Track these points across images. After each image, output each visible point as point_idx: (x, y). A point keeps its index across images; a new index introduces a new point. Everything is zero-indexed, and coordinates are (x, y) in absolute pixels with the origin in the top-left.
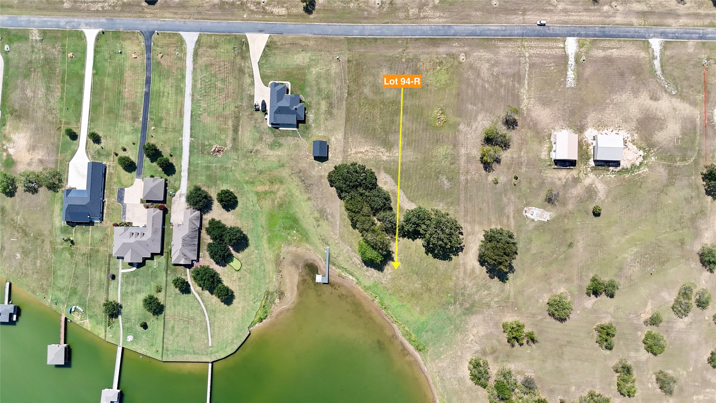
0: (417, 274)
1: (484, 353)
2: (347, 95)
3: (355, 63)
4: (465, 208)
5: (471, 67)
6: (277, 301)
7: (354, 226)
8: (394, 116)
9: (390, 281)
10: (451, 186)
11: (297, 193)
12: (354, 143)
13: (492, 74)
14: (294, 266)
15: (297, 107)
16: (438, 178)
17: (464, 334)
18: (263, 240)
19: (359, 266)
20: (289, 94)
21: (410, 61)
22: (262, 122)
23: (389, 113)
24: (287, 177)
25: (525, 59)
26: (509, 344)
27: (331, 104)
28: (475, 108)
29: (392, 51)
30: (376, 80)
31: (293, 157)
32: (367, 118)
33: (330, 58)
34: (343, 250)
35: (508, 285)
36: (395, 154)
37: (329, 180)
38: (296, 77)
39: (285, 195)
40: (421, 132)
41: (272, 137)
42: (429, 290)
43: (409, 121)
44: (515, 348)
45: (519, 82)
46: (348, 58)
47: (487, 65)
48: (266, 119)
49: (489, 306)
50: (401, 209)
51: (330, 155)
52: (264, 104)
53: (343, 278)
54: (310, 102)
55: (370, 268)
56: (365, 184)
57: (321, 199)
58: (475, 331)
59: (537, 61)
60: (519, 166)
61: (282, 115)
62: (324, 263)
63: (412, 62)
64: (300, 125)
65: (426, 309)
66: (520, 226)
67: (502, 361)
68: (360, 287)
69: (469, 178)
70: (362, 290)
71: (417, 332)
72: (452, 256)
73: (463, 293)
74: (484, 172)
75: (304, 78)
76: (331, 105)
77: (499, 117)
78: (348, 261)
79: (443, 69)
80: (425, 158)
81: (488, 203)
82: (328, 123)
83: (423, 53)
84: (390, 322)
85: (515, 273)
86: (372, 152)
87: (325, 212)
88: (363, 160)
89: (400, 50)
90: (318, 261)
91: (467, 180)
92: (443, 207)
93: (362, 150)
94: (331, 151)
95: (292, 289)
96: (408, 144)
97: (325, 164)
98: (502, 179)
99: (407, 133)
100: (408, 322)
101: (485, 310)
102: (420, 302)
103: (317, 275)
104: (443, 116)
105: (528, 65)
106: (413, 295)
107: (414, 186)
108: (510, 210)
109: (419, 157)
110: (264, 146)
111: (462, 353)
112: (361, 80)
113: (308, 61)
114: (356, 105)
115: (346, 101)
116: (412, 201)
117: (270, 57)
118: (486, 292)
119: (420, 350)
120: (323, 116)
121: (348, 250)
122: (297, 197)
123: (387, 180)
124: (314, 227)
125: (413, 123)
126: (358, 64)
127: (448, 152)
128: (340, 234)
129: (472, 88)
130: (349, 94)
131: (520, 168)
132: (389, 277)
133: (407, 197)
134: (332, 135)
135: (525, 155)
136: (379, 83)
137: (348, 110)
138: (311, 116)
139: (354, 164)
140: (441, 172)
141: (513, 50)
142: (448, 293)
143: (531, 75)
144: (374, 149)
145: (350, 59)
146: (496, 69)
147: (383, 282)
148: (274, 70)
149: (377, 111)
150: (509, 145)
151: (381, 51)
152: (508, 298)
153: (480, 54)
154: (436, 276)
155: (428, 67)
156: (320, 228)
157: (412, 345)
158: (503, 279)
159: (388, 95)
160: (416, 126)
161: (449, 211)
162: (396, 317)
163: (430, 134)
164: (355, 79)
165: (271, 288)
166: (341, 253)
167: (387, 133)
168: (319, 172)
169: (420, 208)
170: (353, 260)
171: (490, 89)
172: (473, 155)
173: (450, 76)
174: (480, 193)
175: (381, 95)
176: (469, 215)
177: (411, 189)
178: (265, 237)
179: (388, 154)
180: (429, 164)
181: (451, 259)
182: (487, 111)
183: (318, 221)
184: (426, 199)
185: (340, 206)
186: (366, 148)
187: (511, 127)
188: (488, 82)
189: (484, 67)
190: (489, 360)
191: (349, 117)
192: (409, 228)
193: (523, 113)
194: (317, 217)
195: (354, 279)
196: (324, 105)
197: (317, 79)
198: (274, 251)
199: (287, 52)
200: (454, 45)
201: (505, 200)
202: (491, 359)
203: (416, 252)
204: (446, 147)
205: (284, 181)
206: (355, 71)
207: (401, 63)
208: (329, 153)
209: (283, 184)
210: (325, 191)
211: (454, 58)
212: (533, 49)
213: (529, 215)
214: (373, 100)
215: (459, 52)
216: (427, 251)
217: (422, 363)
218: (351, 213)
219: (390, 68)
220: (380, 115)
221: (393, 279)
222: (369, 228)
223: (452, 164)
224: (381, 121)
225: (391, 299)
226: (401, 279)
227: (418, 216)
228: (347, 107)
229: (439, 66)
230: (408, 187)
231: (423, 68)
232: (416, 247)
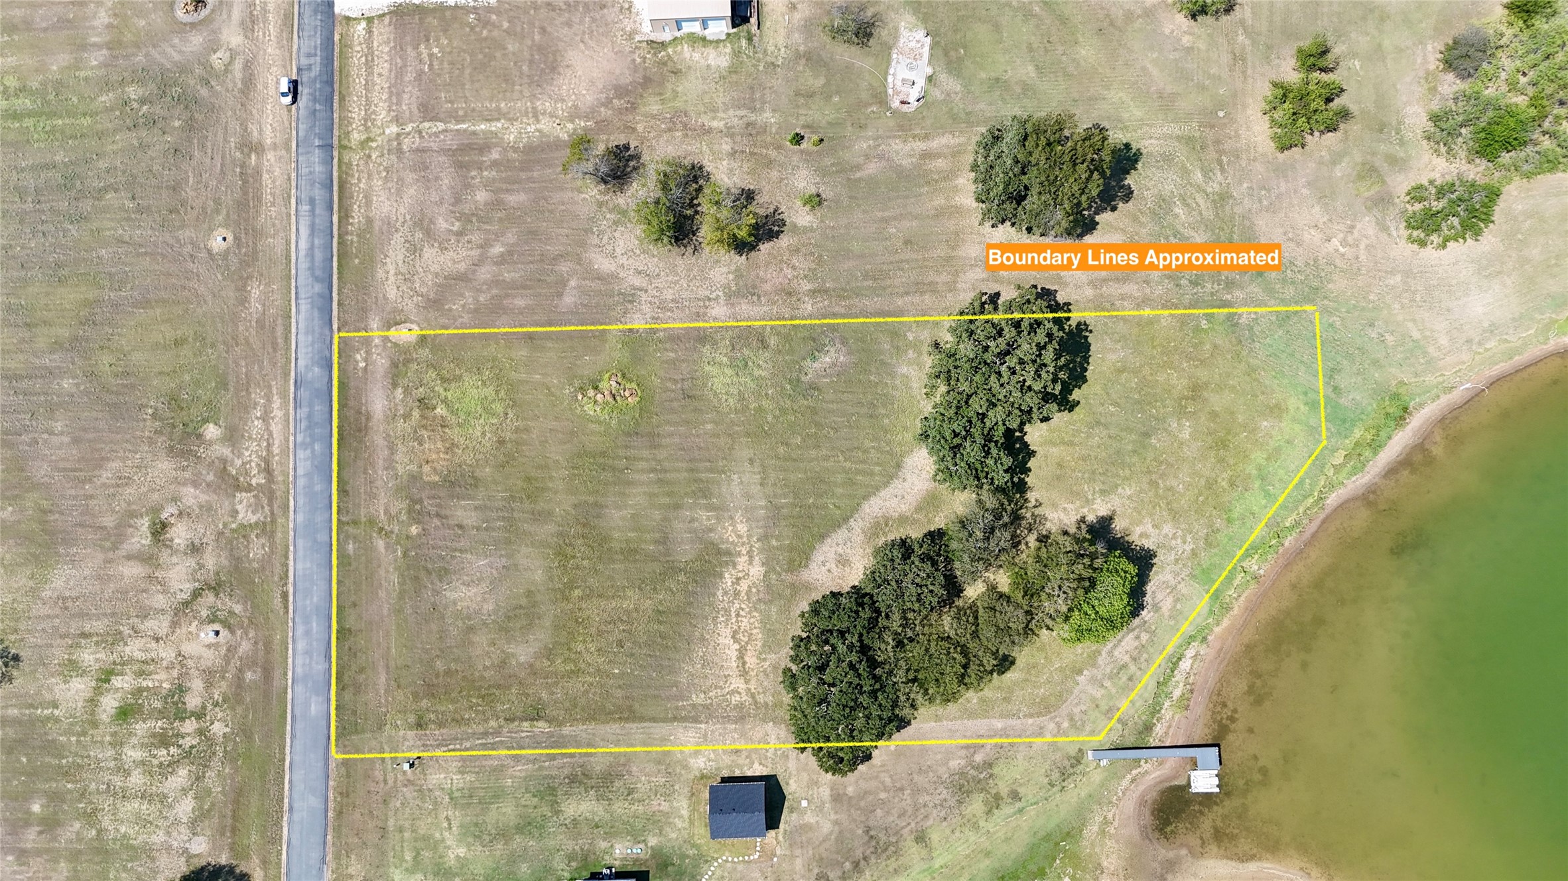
0: (1147, 435)
1: (1383, 201)
2: (541, 724)
3: (425, 703)
4: (907, 293)
5: (435, 304)
7: (1005, 663)
8: (610, 549)
9: (1183, 526)
10: (837, 341)
12: (709, 683)
13: (460, 234)
16: (814, 387)
17: (1329, 269)
19: (1144, 637)
21: (418, 507)
23: (600, 567)
25: (409, 134)
26: (1342, 126)
27: (573, 780)
28: (573, 283)
29: (382, 573)
30: (485, 624)
32: (620, 644)
33: (407, 796)
34: (1093, 700)
35: (1147, 142)
36: (740, 537)
37: (852, 770)
40: (662, 454)
42: (1196, 391)
43: (624, 494)
44: (1353, 108)
45: (484, 148)
46: (411, 728)
47: (429, 253)
49: (1223, 198)
50: (930, 502)
51: (758, 770)
53: (1192, 691)
54: (570, 858)
55: (1148, 599)
56: (861, 635)
57: (917, 791)
58: (1312, 237)
59: (414, 99)
60: (758, 133)
62: (1145, 767)
63: (420, 501)
65: (1261, 398)
66: (954, 118)
67: (1402, 143)
68: (1217, 630)
69: (809, 287)
70: (1226, 622)
71: (1344, 421)
73: (1190, 282)
74: (784, 241)
76: (578, 782)
77: (601, 205)
78: (1130, 679)
79: (443, 394)
80: (748, 434)
81: (885, 220)
82: (642, 786)
83: (390, 465)
84: (1322, 516)
85: (1104, 124)
86: (738, 615)
87: (962, 774)
88: (768, 647)
89: (380, 544)
90: (1141, 788)
91: (813, 293)
92: (910, 363)
93: (732, 651)
94: (738, 766)
96: (705, 493)
97: (791, 787)
98: (804, 181)
99: (667, 500)
100: (1314, 456)
101: (1238, 210)
102: (1241, 418)
103: (1194, 790)
104: (603, 385)
105: (427, 125)
106: (1223, 444)
107: (848, 465)
108: (904, 151)
109: (747, 453)
111: (1392, 272)
112: (487, 674)
114: (576, 686)
115: (561, 724)
116: (899, 466)
118: (1179, 210)
119: (1405, 409)
120: (620, 808)
121: (1093, 680)
123: (831, 556)
124: (1020, 811)
125: (630, 483)
126: (431, 690)
127: (724, 360)
128: (1039, 715)
129: (508, 296)
130: (536, 714)
131: (764, 129)
132: (1168, 529)
133: (886, 484)
134: (686, 767)
135: (721, 115)
136: (495, 612)
137: (596, 714)
138: (622, 853)
139: (791, 681)
140: (794, 375)
141: (379, 173)
143: (461, 113)
144: (727, 612)
145: (412, 719)
146: (442, 224)
147: (1187, 548)
149: (594, 611)
150: (693, 167)
151: (385, 611)
152: (1189, 140)
153: (392, 279)
154: (1146, 371)
155: (439, 445)
156: (1022, 791)
157: (1390, 438)
158: (1128, 159)
159: (539, 576)
160: (643, 471)
161: (921, 342)
162: (1305, 497)
163: (668, 422)
164: (483, 697)
166: (1104, 708)
167: (671, 570)
168: (821, 810)
169: (925, 436)
170: (1127, 658)
171: (510, 237)
172: (731, 277)
173: (469, 370)
174: (856, 247)
175: (539, 597)
176: (932, 276)
177: (858, 472)
179: (742, 561)
180: (770, 418)
181: (1082, 327)
182: (583, 244)
183: (997, 798)
184: (886, 421)
185: (938, 719)
186: (725, 639)
187: (632, 164)
188: (485, 245)
189: (434, 260)
190: (1401, 184)
191: (619, 710)
192: (999, 467)
193: (585, 129)
194: (986, 803)
195: (1190, 653)
196: (580, 807)
197: (487, 839)
200: (362, 365)
201: (872, 168)
202: (1400, 178)
203: (1071, 444)
204: (708, 368)
206: (453, 701)
207: (424, 540)
208: (749, 773)
210: (888, 780)
211: (408, 361)
212: (374, 112)
213: (913, 94)
214: (556, 627)
215: (385, 347)
216: (1067, 405)
217: (1445, 400)
218: (967, 680)
219: (444, 573)
220: (608, 598)
221: (1175, 515)
222: (1018, 606)
223: (764, 344)
224: (630, 593)
225: (1242, 518)
226: (1171, 489)
227: (957, 441)
228: (585, 721)
229: (435, 408)
230: (851, 483)
231: (442, 460)
232: (1055, 445)
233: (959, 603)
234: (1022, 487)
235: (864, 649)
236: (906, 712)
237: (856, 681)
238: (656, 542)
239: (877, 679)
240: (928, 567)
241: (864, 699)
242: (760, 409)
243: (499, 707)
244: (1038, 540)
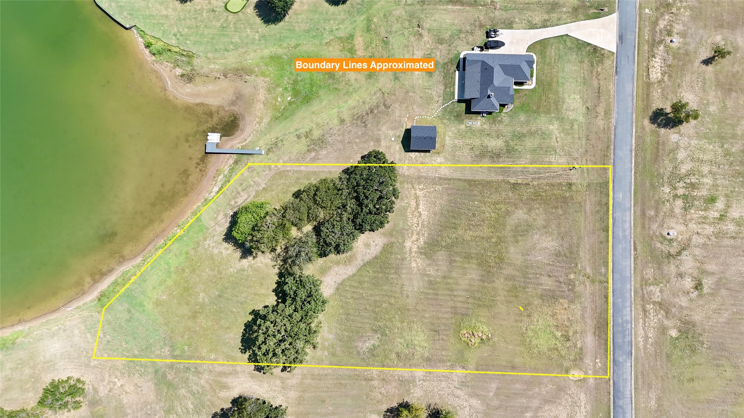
0: (220, 296)
1: (93, 404)
2: (512, 181)
3: (567, 194)
4: (326, 375)
5: (561, 389)
6: (179, 71)
7: (297, 195)
8: (478, 259)
9: (209, 252)
10: (362, 353)
11: (351, 102)
12: (433, 194)
14: (234, 98)
15: (493, 99)
16: (375, 331)
17: (123, 371)
18: (276, 47)
19: (233, 203)
20: (515, 87)
21: (570, 287)
22: (467, 43)
23: (482, 252)
24: (379, 85)
27: (498, 156)
28: (491, 394)
29: (588, 257)
30: (538, 229)
31: (411, 94)
32: (474, 215)
33: (576, 154)
34: (259, 176)
36: (415, 261)
37: (371, 152)
38: (544, 98)
39: (348, 83)
40: (451, 304)
41: (443, 59)
42: (194, 316)
43: (470, 285)
46: (574, 184)
48: (473, 49)
50: (324, 271)
51: (413, 155)
52: (499, 45)
53: (214, 177)
54: (501, 122)
55: (229, 220)
56: (362, 211)
57: (342, 142)
58: (129, 388)
61: (480, 74)
62: (239, 146)
63: (569, 290)
64: (463, 105)
65: (164, 310)
68: (199, 204)
69: (374, 383)
70: (195, 207)
71: (128, 296)
72: (248, 354)
73: (190, 370)
74: (385, 407)
75: (541, 110)
76: (496, 156)
78: (241, 184)
79: (557, 342)
80: (408, 310)
82: (466, 151)
83: (584, 309)
84: (145, 252)
86: (418, 224)
87: (321, 148)
88: (405, 209)
89: (588, 271)
90: (242, 137)
91: (372, 379)
92: (327, 340)
93: (421, 208)
94: (422, 157)
95: (198, 95)
96: (430, 283)
97: (399, 147)
99: (450, 281)
100: (145, 281)
101: (162, 405)
102: (175, 301)
103: (220, 135)
104: (478, 340)
106: (186, 289)
107: (361, 291)
109: (409, 301)
110: (428, 46)
111: (95, 367)
112: (538, 206)
113: (571, 118)
114: (495, 197)
115: (503, 181)
116: (337, 289)
117: (577, 54)
118: (191, 407)
119: (99, 300)
120: (477, 142)
121: (258, 185)
122: (346, 102)
123: (372, 249)
124: (297, 130)
125: (467, 290)
126: (565, 200)
127: (418, 348)
128: (284, 171)
129: (524, 390)
130: (515, 186)
132: (216, 251)
133: (344, 281)
134: (446, 158)
136: (533, 234)
137: (487, 184)
138: (478, 122)
139: (395, 193)
140: (384, 338)
142: (190, 346)
144: (423, 226)
145: (574, 188)
147: (208, 242)
148: (555, 62)
149: (486, 231)
151: (586, 238)
153: (583, 404)
154: (216, 327)
155: (559, 317)
156: (295, 139)
157: (109, 287)
159: (512, 249)
160: (460, 296)
161: (321, 350)
162: (151, 262)
163: (447, 319)
164: (540, 195)
165: (198, 61)
166: (255, 173)
167: (449, 247)
168: (386, 136)
169: (324, 302)
170: (242, 194)
172: (412, 391)
173: (544, 354)
174: (349, 402)
175: (512, 239)
176: (313, 383)
177: (356, 288)
178: (280, 51)
179: (415, 249)
180: (397, 317)
181: (244, 351)
182: (486, 414)
183: (307, 137)
184: (341, 311)
185: (330, 172)
186: (425, 214)
189: (561, 412)
190: (84, 411)
191: (476, 186)
192: (290, 285)
194: (312, 135)
195: (213, 194)
196: (496, 144)
197: (539, 132)
198: (258, 66)
199: (585, 82)
200: (598, 360)
202: (84, 415)
203: (255, 294)
204: (426, 345)
205: (372, 81)
206: (554, 194)
207: (567, 271)
208: (417, 153)
209: (367, 79)
210: (355, 147)
211: (575, 360)
214: (504, 225)
215: (586, 369)
216: (255, 314)
217: (81, 303)
218: (315, 189)
219: (558, 254)
220: (479, 236)
221: (212, 257)
222: (289, 220)
223: (398, 355)
224: (469, 238)
225: (181, 254)
226: (212, 270)
227: (309, 299)
228: (492, 182)
229: (562, 335)
230: (361, 283)
231: (558, 309)
232: (263, 294)
233: (315, 223)
234: (281, 275)
235: (361, 205)
236: (345, 176)
237: (366, 191)
238: (455, 261)
239: (356, 191)
240: (328, 240)
241: (362, 183)
242: (402, 322)
243: (532, 190)
244: (276, 250)
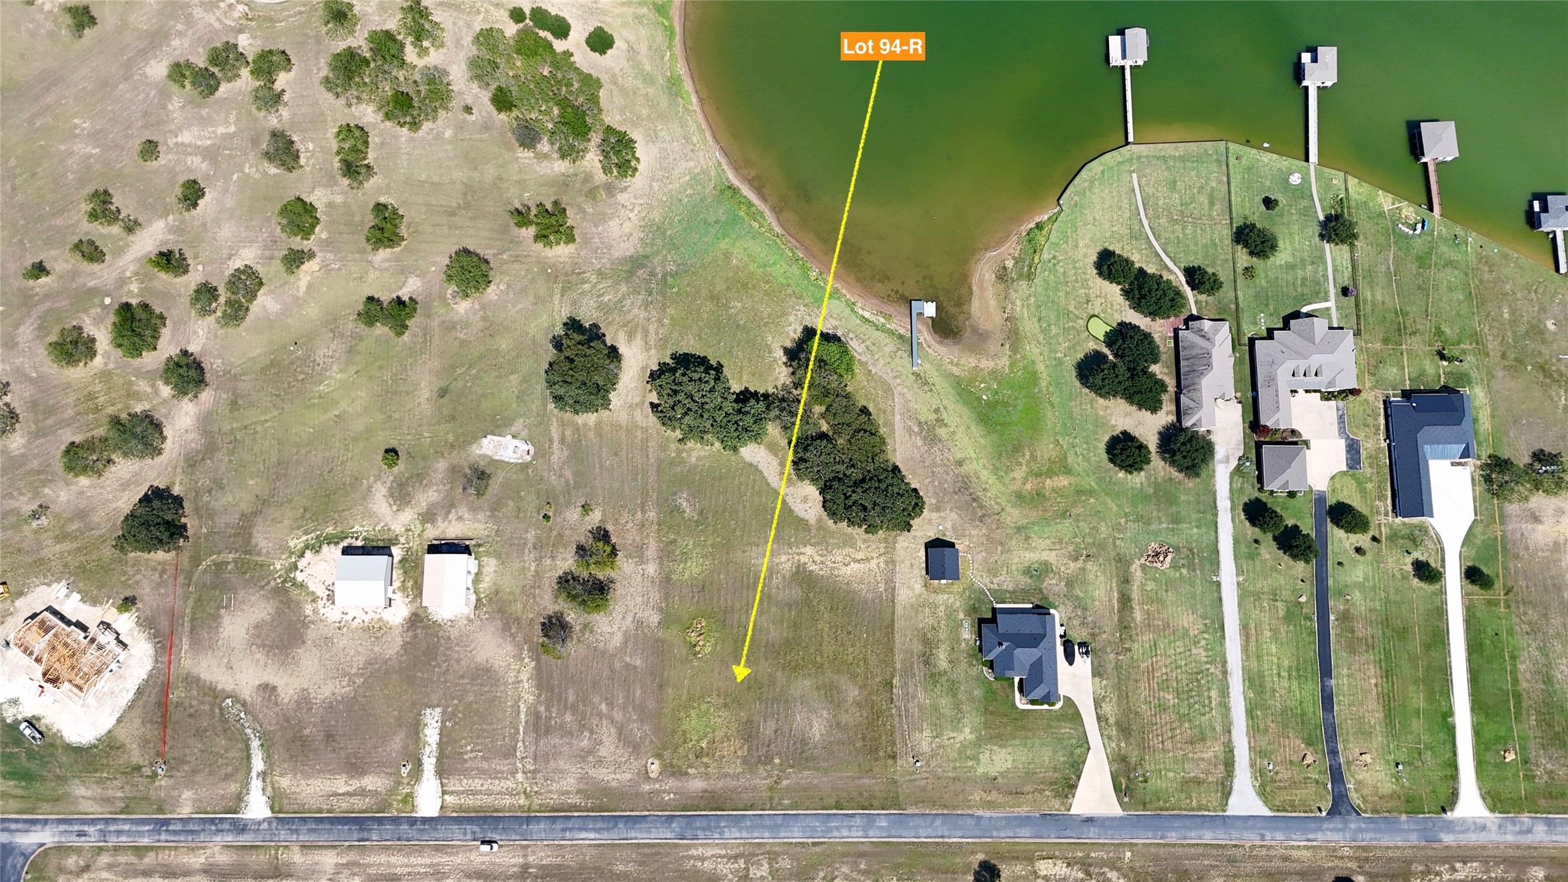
0: (738, 326)
1: (610, 189)
2: (894, 682)
3: (881, 754)
4: (647, 456)
5: (636, 748)
6: (1010, 264)
7: (865, 411)
8: (793, 638)
9: (791, 311)
10: (674, 498)
11: (985, 474)
12: (873, 581)
13: (592, 732)
14: (980, 331)
15: (999, 650)
16: (701, 513)
17: (647, 219)
18: (1048, 379)
19: (851, 335)
20: (1017, 680)
21: (763, 758)
22: (1070, 618)
23: (804, 644)
24: (1008, 509)
25: (523, 765)
26: (563, 206)
27: (927, 663)
28: (628, 659)
29: (803, 781)
30: (835, 716)
31: (999, 548)
33: (935, 764)
34: (885, 365)
35: (563, 313)
36: (789, 560)
37: (922, 499)
38: (1005, 720)
39: (1009, 469)
40: (738, 605)
41: (1046, 588)
42: (713, 297)
43: (761, 628)
44: (553, 199)
45: (537, 715)
46: (896, 762)
47: (603, 752)
48: (1062, 625)
49: (600, 273)
50: (773, 448)
51: (922, 553)
52: (1070, 658)
53: (881, 313)
54: (971, 665)
55: (830, 332)
56: (848, 487)
57: (934, 464)
58: (627, 227)
59: (501, 762)
60: (541, 542)
61: (1028, 632)
62: (922, 340)
63: (759, 757)
64: (989, 615)
65: (719, 262)
66: (540, 423)
67: (576, 175)
68: (848, 297)
69: (639, 513)
70: (844, 291)
71: (735, 220)
72: (669, 361)
73: (650, 296)
74: (610, 528)
75: (988, 716)
76: (927, 659)
77: (579, 641)
78: (874, 345)
79: (693, 742)
80: (728, 553)
81: (601, 467)
82: (931, 621)
83: (736, 777)
84: (787, 236)
85: (550, 336)
86: (835, 563)
87: (925, 439)
88: (853, 544)
89: (785, 782)
90: (933, 343)
91: (643, 511)
92: (689, 455)
93: (854, 566)
94: (920, 565)
95: (981, 288)
97: (932, 535)
98: (573, 515)
99: (765, 604)
100: (753, 238)
101: (608, 266)
102: (730, 275)
103: (934, 315)
104: (693, 641)
105: (518, 754)
106: (745, 286)
107: (748, 494)
108: (558, 455)
109: (739, 553)
110: (1063, 569)
111: (651, 187)
112: (865, 715)
113: (981, 756)
114: (873, 659)
115: (895, 669)
116: (751, 465)
117: (1064, 763)
118: (606, 299)
119: (729, 187)
120: (942, 635)
121: (874, 365)
122: (984, 467)
123: (801, 506)
124: (945, 408)
125: (755, 626)
126: (874, 750)
127: (682, 566)
128: (893, 395)
129: (633, 701)
130: (890, 685)
131: (538, 538)
132: (792, 319)
133: (761, 472)
134: (920, 594)
135: (527, 565)
136: (828, 710)
137: (890, 650)
138: (967, 634)
139: (872, 528)
140: (693, 524)
141: (548, 785)
142: (678, 294)
143: (512, 731)
144: (832, 569)
145: (890, 762)
146: (585, 743)
147: (802, 308)
148: (1053, 733)
149: (829, 648)
150: (559, 583)
151: (825, 779)
152: (564, 291)
153: (618, 776)
154: (701, 324)
155: (725, 745)
156: (934, 407)
157: (745, 197)
158: (573, 325)
159: (807, 683)
160: (747, 617)
161: (678, 449)
162: (777, 244)
163: (718, 601)
164: (878, 717)
165: (1024, 286)
166: (889, 360)
167: (807, 602)
168: (944, 519)
169: (735, 448)
170: (863, 346)
171: (596, 699)
172: (630, 561)
173: (679, 726)
174: (616, 485)
175: (820, 682)
176: (638, 441)
177: (753, 487)
178: (1044, 384)
179: (803, 559)
180: (718, 540)
181: (674, 357)
182: (603, 653)
183: (937, 420)
184: (723, 471)
185: (894, 450)
186: (848, 571)
187: (554, 621)
188: (600, 715)
189: (608, 747)
190: (600, 177)
191: (887, 634)
192: (755, 407)
193: (529, 651)
194: (940, 427)
195: (861, 312)
196: (942, 658)
197: (960, 715)
198: (1023, 358)
199: (1029, 774)
200: (672, 796)
201: (568, 473)
202: (596, 178)
203: (741, 368)
204: (686, 577)
205: (1013, 499)
206: (880, 736)
207: (783, 755)
208: (924, 559)
209: (1015, 492)
210: (928, 481)
211: (671, 765)
212: (507, 789)
213: (524, 447)
214: (839, 672)
215: (661, 781)
216: (719, 368)
217: (725, 167)
218: (873, 431)
219: (804, 742)
220: (822, 640)
221: (785, 314)
222: (834, 400)
223: (674, 542)
224: (820, 627)
225: (786, 278)
226: (769, 317)
227: (740, 429)
228: (893, 655)
229: (702, 748)
230: (759, 493)
231: (736, 743)
232: (742, 376)
233: (830, 434)
234: (766, 396)
235: (856, 484)
236: (890, 464)
237: (873, 490)
238: (790, 610)
239: (871, 479)
240: (811, 448)
241: (883, 486)
242: (712, 545)
243: (884, 707)
244: (796, 389)
